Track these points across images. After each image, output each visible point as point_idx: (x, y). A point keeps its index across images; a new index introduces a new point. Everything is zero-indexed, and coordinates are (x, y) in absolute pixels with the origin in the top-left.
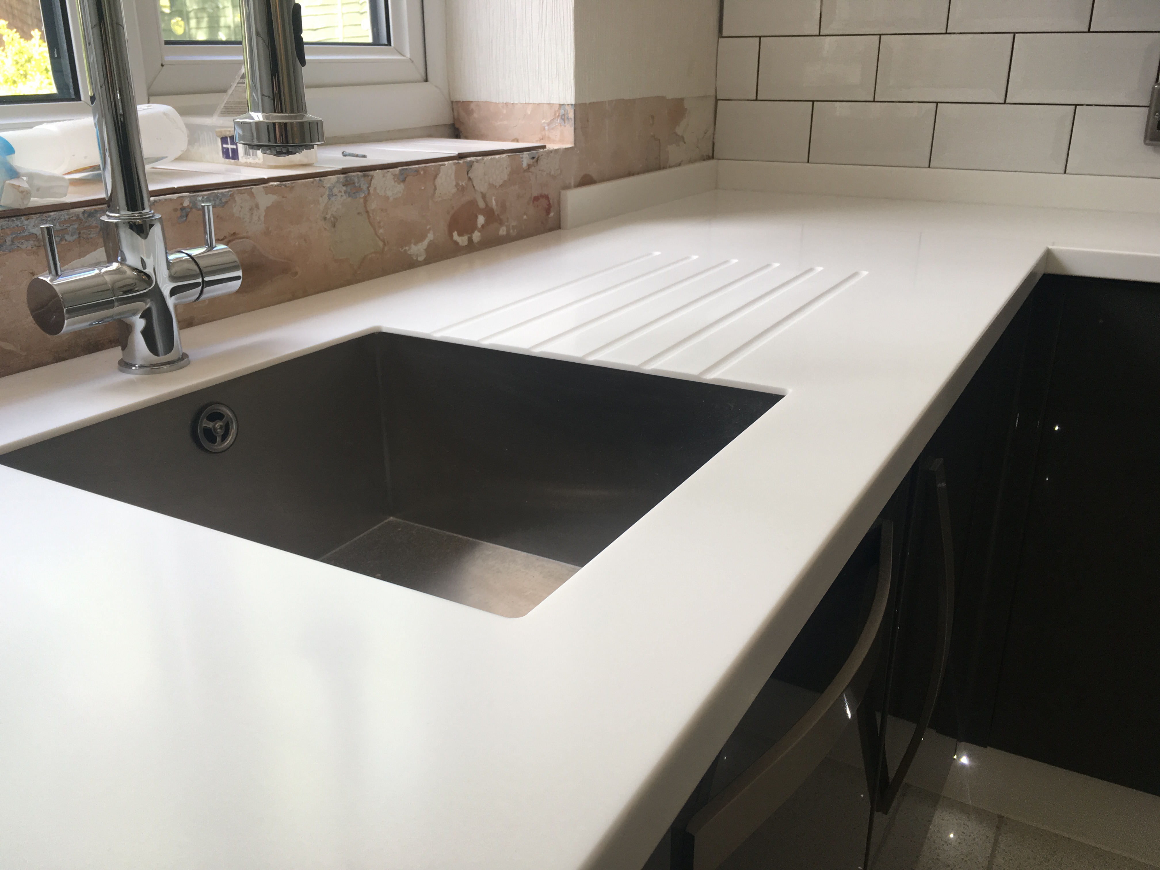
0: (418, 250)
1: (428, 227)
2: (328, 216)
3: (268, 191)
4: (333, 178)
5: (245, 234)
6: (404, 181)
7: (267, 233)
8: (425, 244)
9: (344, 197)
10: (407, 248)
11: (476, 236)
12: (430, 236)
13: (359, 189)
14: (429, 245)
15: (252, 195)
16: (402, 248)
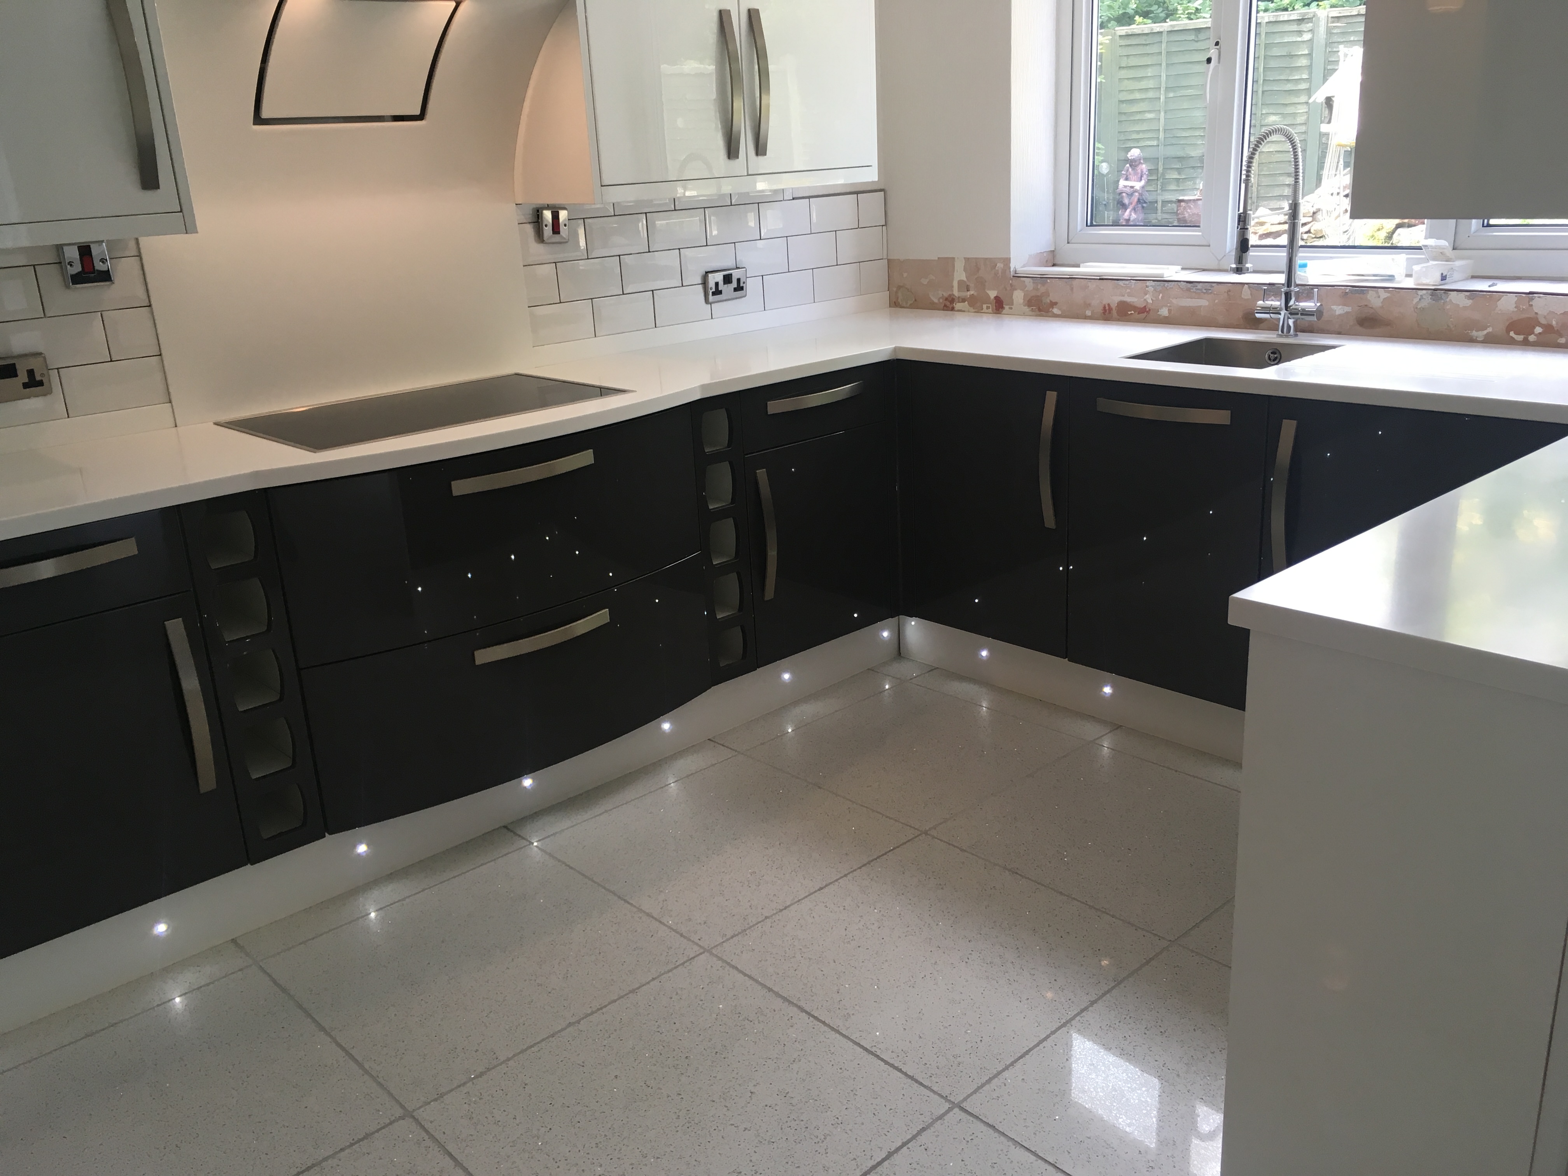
0: (1480, 335)
1: (1489, 325)
2: (1419, 307)
3: (1386, 292)
4: (1424, 292)
5: (1371, 306)
6: (1473, 299)
7: (1382, 307)
8: (1485, 332)
9: (1430, 300)
10: (1469, 332)
11: (1532, 338)
12: (1490, 330)
13: (1441, 299)
14: (1488, 334)
15: (1377, 293)
16: (1466, 331)
